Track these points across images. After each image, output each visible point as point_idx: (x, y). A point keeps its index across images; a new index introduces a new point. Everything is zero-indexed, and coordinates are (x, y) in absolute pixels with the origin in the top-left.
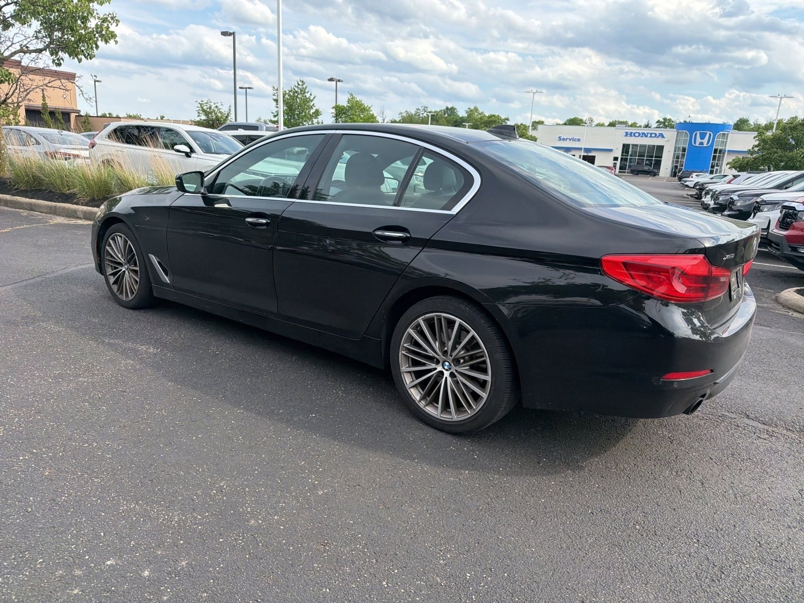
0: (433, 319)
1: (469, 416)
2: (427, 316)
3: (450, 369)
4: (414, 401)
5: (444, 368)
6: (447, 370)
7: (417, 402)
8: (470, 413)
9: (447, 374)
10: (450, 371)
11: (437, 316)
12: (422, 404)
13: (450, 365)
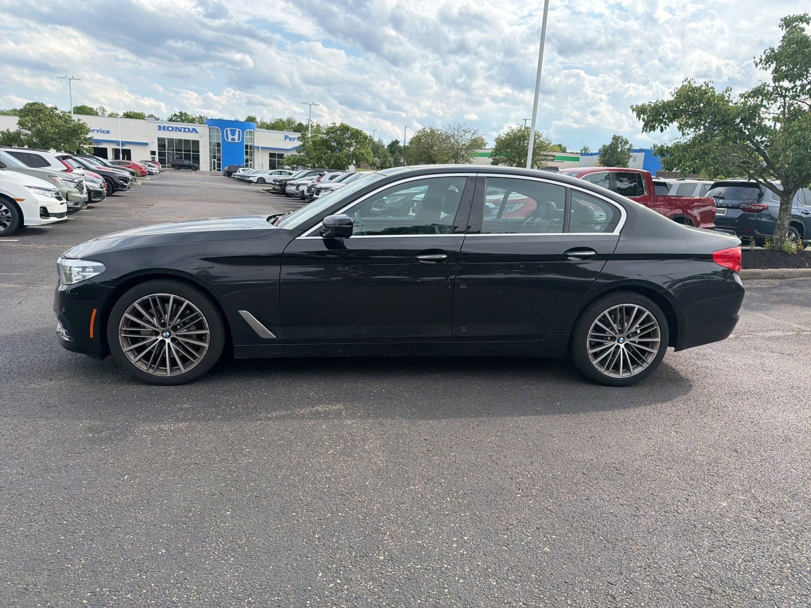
0: (617, 309)
1: (644, 368)
2: (611, 308)
3: (624, 342)
4: (600, 372)
5: (619, 342)
6: (621, 343)
7: (602, 372)
8: (645, 366)
9: (622, 346)
10: (625, 343)
11: (619, 307)
12: (606, 373)
13: (624, 339)
